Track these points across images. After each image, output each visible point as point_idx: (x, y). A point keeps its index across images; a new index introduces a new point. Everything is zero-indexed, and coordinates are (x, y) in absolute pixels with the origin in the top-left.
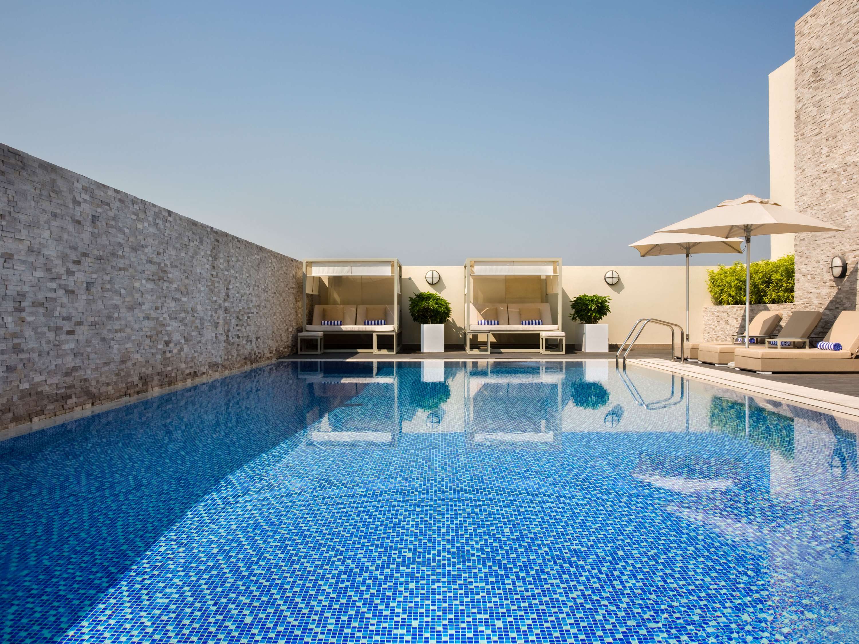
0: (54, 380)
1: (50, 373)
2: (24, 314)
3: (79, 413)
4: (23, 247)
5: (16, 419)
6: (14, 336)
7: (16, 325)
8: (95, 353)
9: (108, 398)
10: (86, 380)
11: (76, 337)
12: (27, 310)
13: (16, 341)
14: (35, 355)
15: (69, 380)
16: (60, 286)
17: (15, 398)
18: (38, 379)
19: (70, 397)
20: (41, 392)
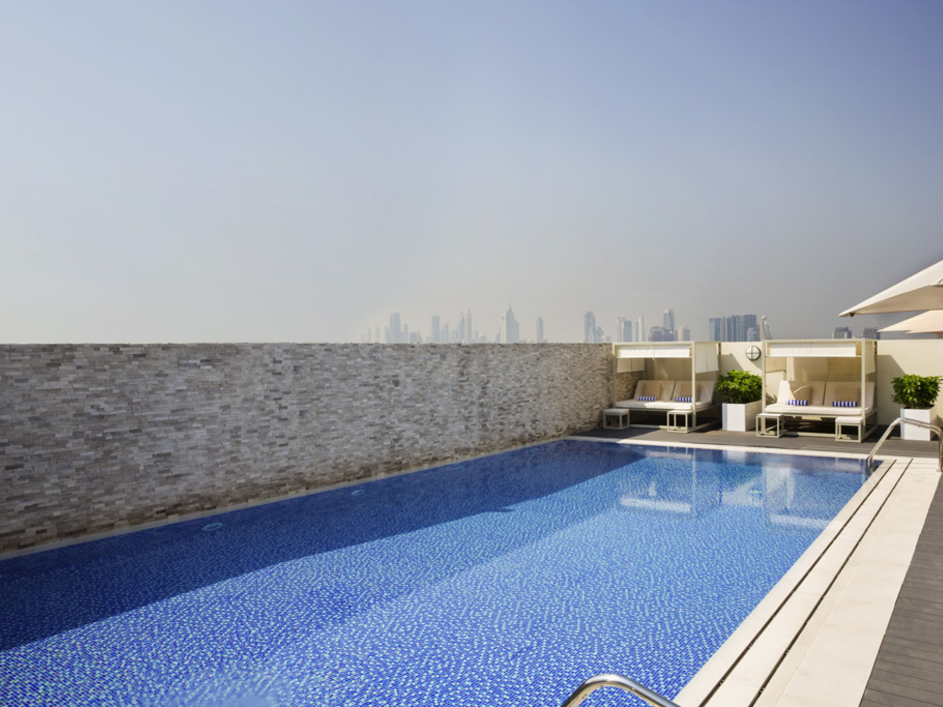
0: (269, 476)
1: (264, 472)
2: (239, 439)
3: (292, 495)
4: (239, 400)
5: (234, 501)
6: (231, 452)
7: (233, 446)
8: (310, 455)
9: (324, 483)
10: (300, 474)
11: (289, 447)
12: (243, 436)
13: (233, 455)
14: (251, 462)
15: (283, 475)
16: (273, 417)
17: (233, 489)
18: (252, 476)
19: (284, 485)
20: (256, 484)
